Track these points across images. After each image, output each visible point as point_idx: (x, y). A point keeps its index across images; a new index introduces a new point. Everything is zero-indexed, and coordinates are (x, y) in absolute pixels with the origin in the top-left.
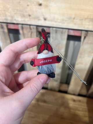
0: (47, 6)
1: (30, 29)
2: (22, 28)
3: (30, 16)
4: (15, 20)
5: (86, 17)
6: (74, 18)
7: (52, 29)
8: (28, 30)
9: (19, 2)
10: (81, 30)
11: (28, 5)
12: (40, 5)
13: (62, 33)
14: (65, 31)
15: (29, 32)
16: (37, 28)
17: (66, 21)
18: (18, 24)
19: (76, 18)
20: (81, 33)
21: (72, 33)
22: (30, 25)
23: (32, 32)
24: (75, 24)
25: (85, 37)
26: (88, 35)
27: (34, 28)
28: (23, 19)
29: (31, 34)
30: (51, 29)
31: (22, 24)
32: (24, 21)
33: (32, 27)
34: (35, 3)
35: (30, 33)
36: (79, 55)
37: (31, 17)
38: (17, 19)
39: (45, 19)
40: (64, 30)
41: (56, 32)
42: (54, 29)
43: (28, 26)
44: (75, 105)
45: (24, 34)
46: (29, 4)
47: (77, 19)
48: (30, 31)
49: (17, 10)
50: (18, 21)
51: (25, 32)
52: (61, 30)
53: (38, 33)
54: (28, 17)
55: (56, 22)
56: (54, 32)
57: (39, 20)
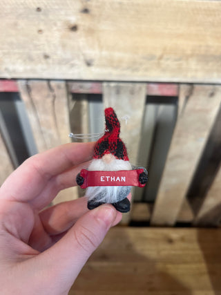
0: (91, 32)
1: (50, 88)
2: (28, 89)
3: (46, 57)
4: (6, 69)
5: (189, 52)
6: (161, 58)
7: (109, 86)
8: (46, 92)
9: (16, 24)
10: (178, 83)
11: (40, 31)
12: (74, 28)
13: (132, 92)
14: (140, 89)
15: (48, 96)
16: (67, 86)
17: (141, 64)
18: (14, 79)
19: (165, 56)
20: (178, 90)
21: (156, 91)
22: (49, 80)
23: (54, 97)
24: (164, 70)
25: (187, 98)
26: (195, 92)
27: (59, 87)
28: (29, 67)
29: (53, 102)
30: (105, 84)
31: (28, 79)
32: (33, 71)
33: (53, 83)
34: (59, 24)
35: (49, 100)
36: (175, 139)
37: (50, 61)
38: (11, 67)
39: (89, 64)
40: (138, 85)
41: (118, 91)
42: (113, 85)
43: (45, 83)
44: (173, 252)
45: (32, 103)
46: (42, 27)
47: (168, 59)
48: (51, 93)
49: (11, 44)
50: (14, 71)
51: (37, 97)
52: (130, 85)
53: (71, 97)
54: (43, 61)
55: (116, 68)
56: (113, 92)
57: (73, 66)
